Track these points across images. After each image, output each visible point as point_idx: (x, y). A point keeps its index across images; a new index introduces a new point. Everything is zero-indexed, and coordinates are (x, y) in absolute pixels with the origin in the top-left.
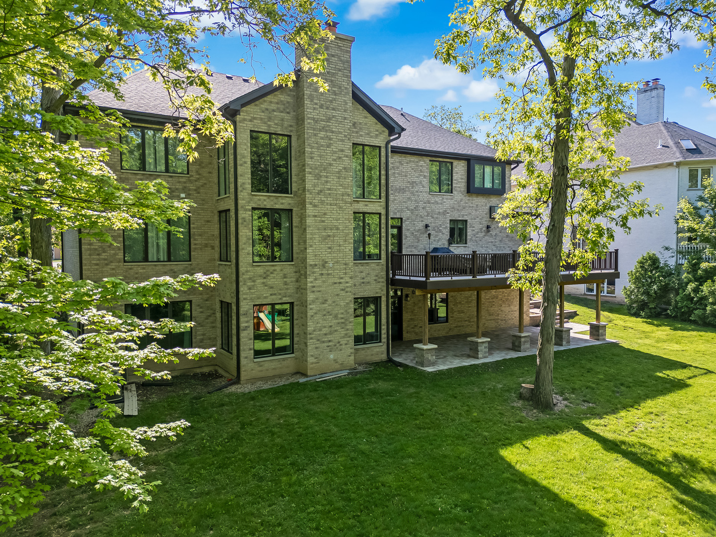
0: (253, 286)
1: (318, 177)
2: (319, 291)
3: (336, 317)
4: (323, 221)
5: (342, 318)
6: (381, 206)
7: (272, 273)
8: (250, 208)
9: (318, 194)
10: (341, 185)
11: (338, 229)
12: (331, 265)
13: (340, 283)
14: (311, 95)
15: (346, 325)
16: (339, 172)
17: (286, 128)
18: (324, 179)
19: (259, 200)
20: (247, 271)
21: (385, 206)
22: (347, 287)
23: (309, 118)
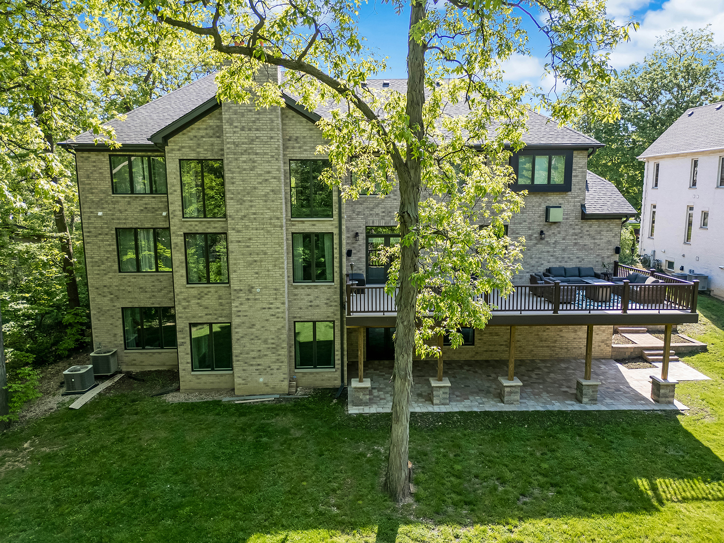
0: (188, 306)
1: (241, 202)
2: (246, 316)
3: (265, 341)
4: (248, 247)
5: (273, 343)
6: (332, 225)
7: (206, 294)
8: (182, 233)
9: (242, 219)
10: (269, 209)
11: (265, 254)
12: (258, 290)
13: (270, 308)
14: (230, 118)
15: (277, 351)
16: (265, 196)
17: (217, 153)
18: (247, 204)
19: (191, 225)
20: (181, 292)
21: (337, 225)
22: (278, 313)
23: (228, 143)
